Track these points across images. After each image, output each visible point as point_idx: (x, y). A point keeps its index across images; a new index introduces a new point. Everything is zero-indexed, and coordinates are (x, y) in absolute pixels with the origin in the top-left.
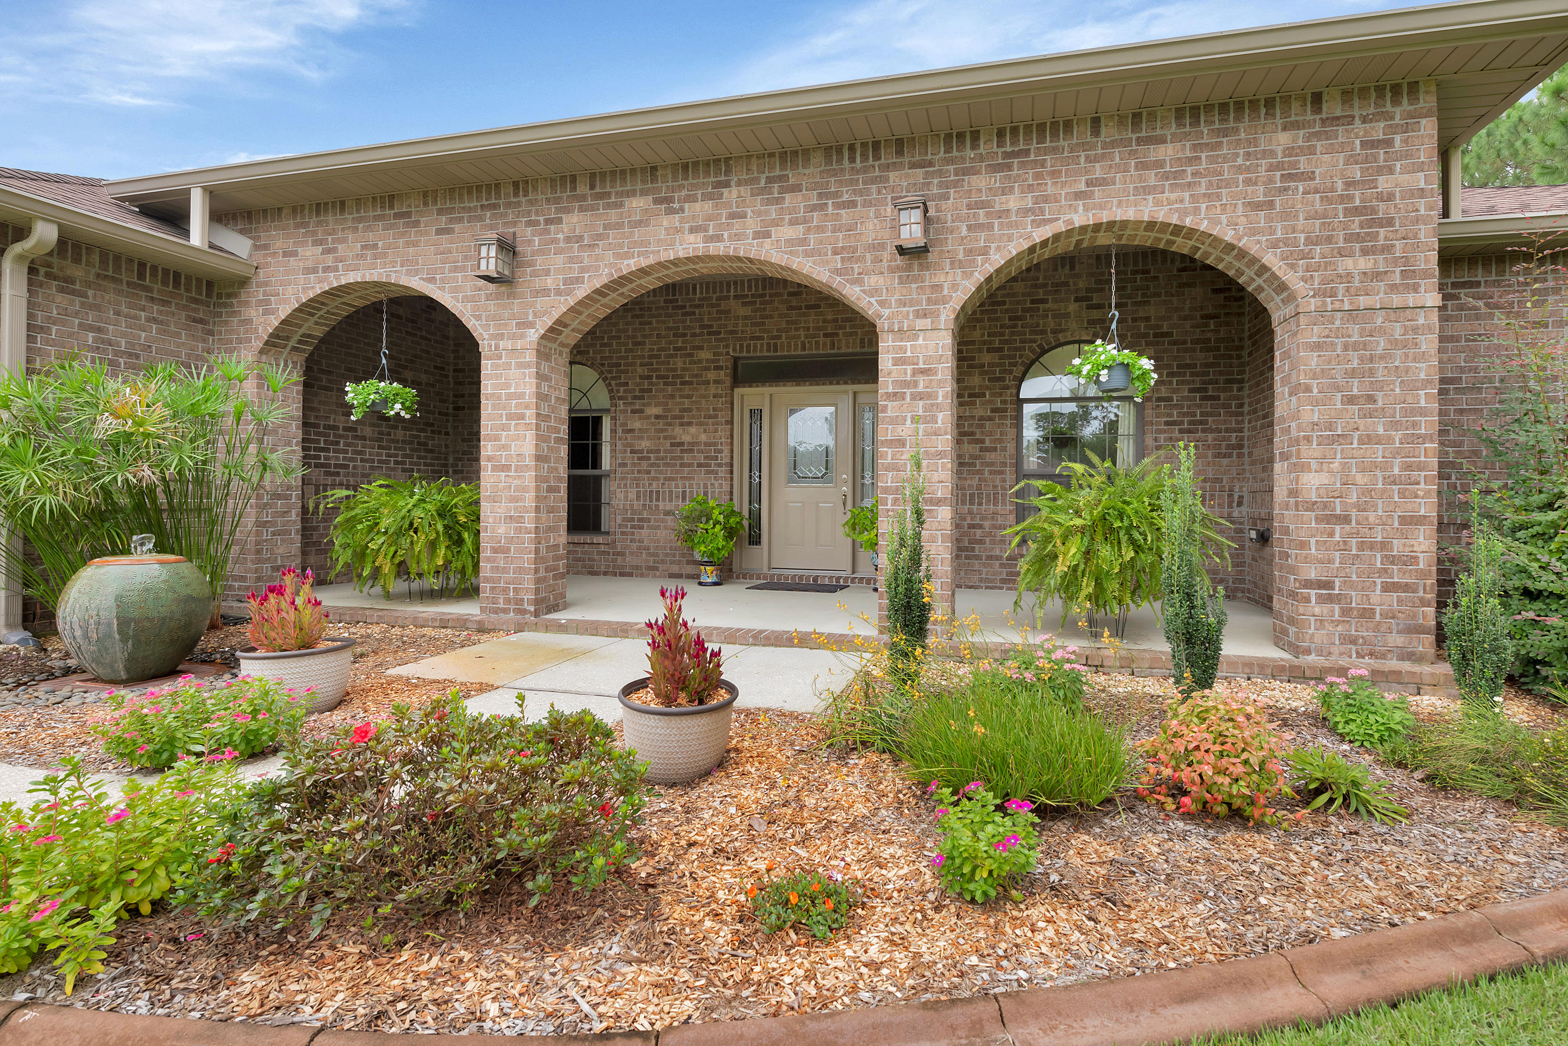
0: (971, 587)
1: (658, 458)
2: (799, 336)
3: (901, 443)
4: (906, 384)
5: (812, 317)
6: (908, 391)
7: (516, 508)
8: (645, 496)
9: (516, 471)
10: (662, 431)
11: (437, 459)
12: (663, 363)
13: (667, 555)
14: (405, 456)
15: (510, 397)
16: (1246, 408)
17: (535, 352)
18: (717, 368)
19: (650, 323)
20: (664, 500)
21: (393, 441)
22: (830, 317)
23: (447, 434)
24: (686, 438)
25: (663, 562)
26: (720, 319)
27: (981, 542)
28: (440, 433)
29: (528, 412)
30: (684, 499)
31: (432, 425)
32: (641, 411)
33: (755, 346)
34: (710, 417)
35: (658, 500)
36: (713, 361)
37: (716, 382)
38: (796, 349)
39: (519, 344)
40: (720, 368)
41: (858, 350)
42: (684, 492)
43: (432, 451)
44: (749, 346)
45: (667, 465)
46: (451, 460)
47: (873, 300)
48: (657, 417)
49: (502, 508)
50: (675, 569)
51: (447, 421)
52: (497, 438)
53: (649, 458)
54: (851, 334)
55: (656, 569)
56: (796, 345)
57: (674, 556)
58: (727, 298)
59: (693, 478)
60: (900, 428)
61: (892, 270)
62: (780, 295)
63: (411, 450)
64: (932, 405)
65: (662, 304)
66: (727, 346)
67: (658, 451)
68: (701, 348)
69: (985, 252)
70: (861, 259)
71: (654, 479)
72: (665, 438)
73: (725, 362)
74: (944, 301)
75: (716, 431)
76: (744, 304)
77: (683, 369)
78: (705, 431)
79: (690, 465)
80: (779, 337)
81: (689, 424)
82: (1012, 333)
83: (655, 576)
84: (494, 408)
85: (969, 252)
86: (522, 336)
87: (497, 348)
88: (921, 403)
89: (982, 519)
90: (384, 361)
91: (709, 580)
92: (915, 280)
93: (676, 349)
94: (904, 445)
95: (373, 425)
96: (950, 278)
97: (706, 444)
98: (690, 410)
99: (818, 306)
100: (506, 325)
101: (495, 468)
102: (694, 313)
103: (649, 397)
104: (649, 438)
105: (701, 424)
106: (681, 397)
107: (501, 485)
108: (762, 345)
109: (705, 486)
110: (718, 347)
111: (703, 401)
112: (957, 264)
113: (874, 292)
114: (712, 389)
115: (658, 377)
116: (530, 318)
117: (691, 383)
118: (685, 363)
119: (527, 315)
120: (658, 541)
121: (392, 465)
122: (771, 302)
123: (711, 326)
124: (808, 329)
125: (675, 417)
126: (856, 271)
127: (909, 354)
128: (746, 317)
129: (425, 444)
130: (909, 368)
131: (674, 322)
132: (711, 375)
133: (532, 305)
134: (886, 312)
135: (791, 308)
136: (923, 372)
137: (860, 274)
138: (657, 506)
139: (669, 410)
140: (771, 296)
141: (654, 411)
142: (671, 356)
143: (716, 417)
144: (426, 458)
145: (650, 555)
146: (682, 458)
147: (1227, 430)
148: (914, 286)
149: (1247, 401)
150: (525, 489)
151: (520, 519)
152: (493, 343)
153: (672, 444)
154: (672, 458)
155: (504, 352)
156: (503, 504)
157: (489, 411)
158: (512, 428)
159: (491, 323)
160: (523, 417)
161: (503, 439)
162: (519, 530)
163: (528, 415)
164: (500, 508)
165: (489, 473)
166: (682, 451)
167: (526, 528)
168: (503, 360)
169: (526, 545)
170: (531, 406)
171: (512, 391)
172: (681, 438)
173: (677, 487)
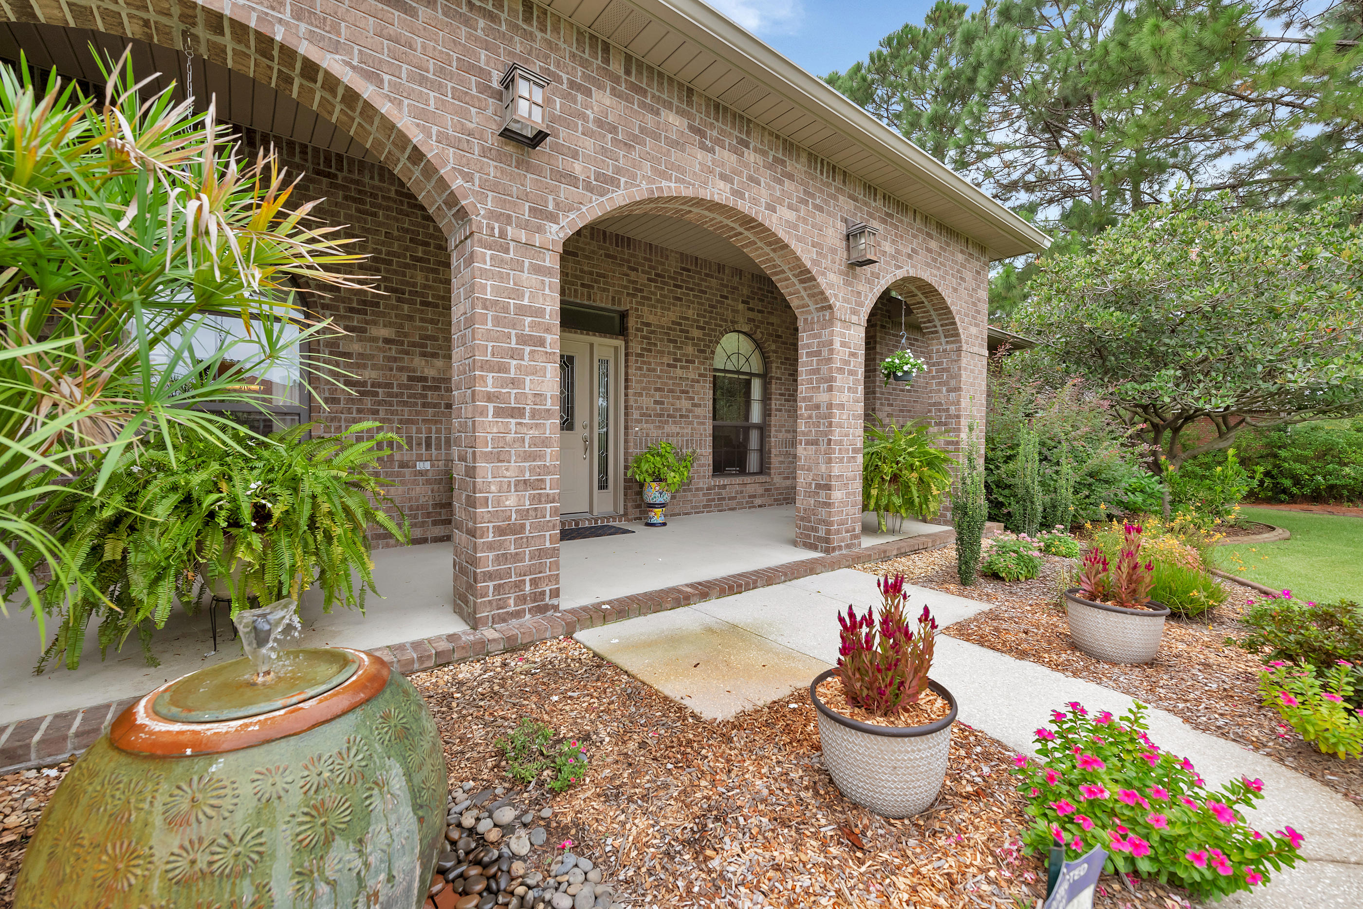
7: (532, 470)
9: (533, 417)
10: (397, 360)
12: (396, 272)
15: (522, 311)
17: (558, 257)
29: (548, 338)
30: (428, 446)
32: (363, 330)
39: (535, 239)
41: (609, 306)
42: (428, 439)
48: (387, 341)
49: (512, 470)
52: (502, 368)
53: (375, 394)
59: (441, 422)
61: (840, 272)
70: (826, 257)
77: (426, 287)
79: (435, 406)
84: (497, 321)
86: (540, 230)
87: (503, 234)
98: (435, 339)
100: (514, 204)
101: (498, 412)
103: (374, 313)
104: (375, 367)
107: (510, 437)
112: (867, 280)
116: (551, 207)
118: (427, 279)
119: (546, 202)
125: (414, 345)
139: (406, 335)
141: (382, 332)
142: (407, 266)
146: (425, 396)
150: (545, 442)
151: (539, 484)
152: (496, 225)
153: (410, 379)
154: (414, 396)
155: (512, 244)
156: (513, 464)
157: (490, 326)
158: (526, 357)
159: (490, 193)
160: (541, 342)
161: (513, 370)
162: (538, 499)
163: (548, 341)
164: (507, 470)
165: (490, 418)
166: (424, 388)
167: (548, 495)
168: (512, 255)
169: (548, 518)
170: (554, 330)
171: (526, 302)
172: (423, 372)
173: (419, 431)
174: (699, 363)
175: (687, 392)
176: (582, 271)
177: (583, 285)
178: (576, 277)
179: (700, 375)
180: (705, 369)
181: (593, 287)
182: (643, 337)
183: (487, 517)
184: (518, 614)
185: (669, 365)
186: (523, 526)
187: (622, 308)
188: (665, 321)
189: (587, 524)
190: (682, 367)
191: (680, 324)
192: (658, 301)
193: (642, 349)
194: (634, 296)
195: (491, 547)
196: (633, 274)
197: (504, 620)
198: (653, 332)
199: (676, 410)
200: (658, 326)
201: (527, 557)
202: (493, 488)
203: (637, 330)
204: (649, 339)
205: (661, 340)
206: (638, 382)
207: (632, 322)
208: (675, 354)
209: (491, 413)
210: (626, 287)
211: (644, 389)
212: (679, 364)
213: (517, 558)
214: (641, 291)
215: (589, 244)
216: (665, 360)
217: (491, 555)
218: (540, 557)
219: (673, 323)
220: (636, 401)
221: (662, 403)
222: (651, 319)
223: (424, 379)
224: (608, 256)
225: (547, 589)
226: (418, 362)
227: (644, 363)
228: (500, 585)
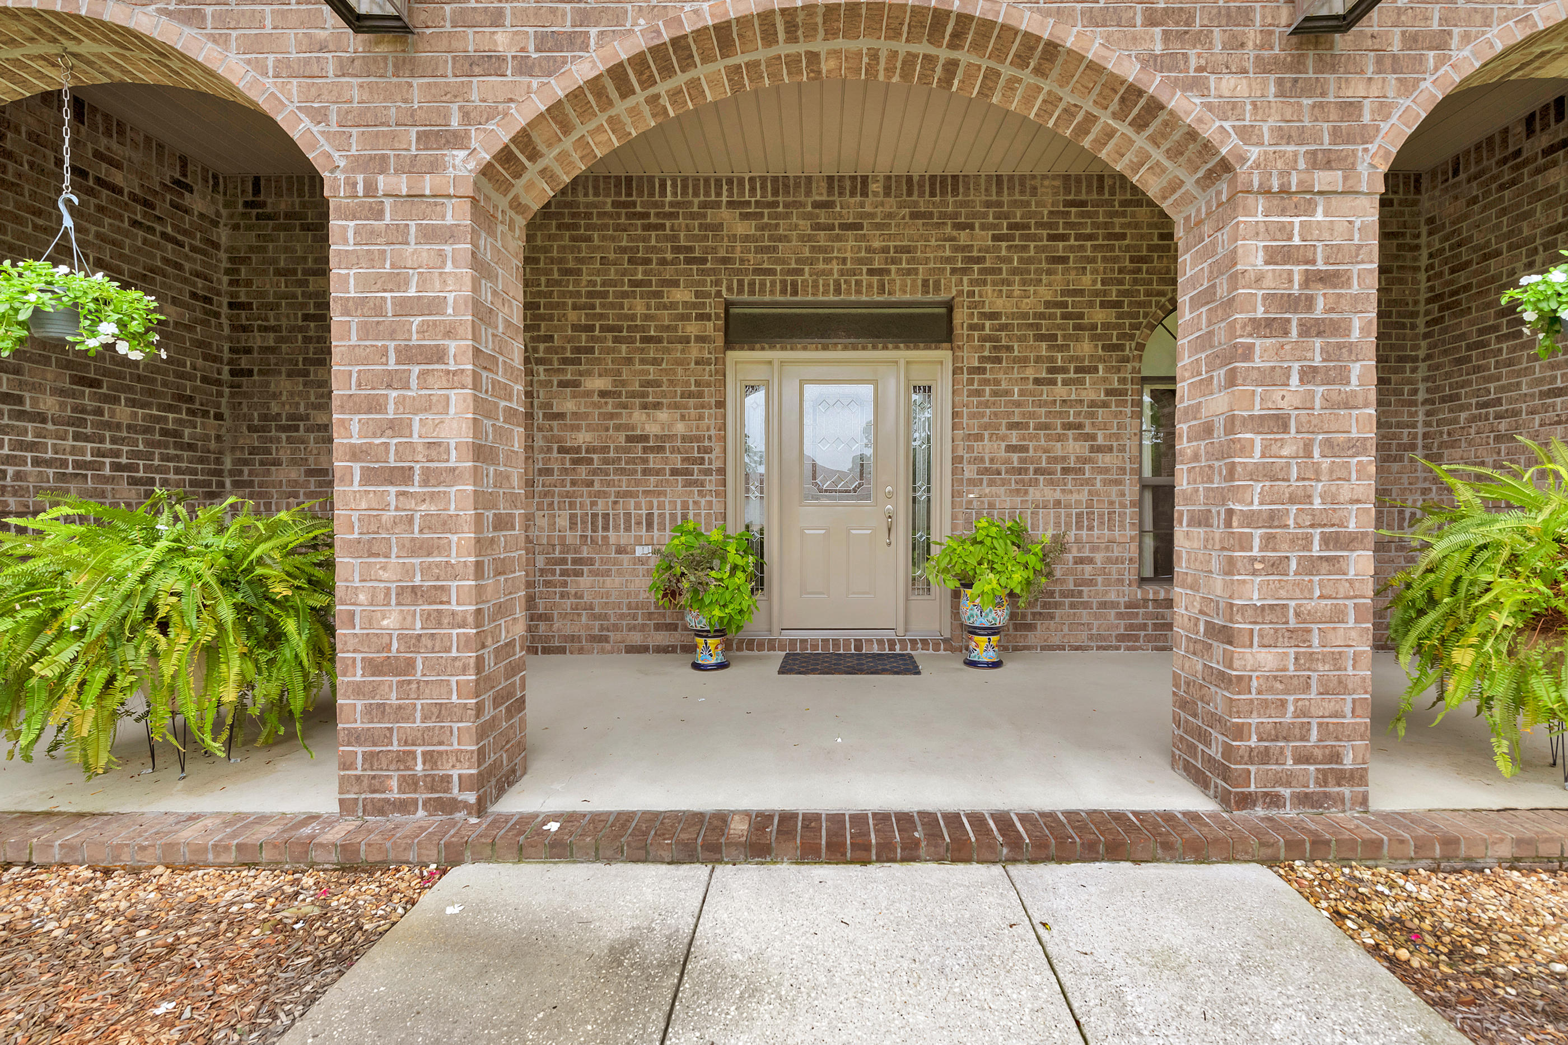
0: (1077, 648)
1: (606, 461)
2: (830, 272)
3: (1280, 422)
4: (1292, 303)
5: (851, 243)
6: (1294, 318)
7: (426, 570)
8: (584, 522)
9: (425, 483)
10: (612, 416)
11: (201, 460)
12: (613, 306)
13: (622, 616)
14: (134, 454)
15: (405, 307)
16: (1421, 396)
17: (467, 205)
18: (701, 317)
19: (589, 239)
20: (617, 528)
21: (108, 425)
22: (876, 244)
23: (219, 417)
24: (652, 429)
25: (616, 628)
26: (706, 238)
27: (1091, 583)
28: (205, 414)
29: (452, 346)
30: (650, 526)
31: (190, 399)
32: (576, 384)
33: (763, 284)
34: (690, 395)
35: (606, 528)
36: (694, 306)
37: (701, 339)
38: (826, 292)
39: (428, 184)
40: (707, 317)
41: (919, 297)
42: (650, 516)
43: (191, 447)
44: (752, 284)
45: (622, 471)
46: (228, 464)
47: (1227, 125)
48: (603, 394)
49: (392, 570)
50: (636, 638)
51: (220, 394)
52: (375, 405)
53: (590, 461)
54: (909, 272)
55: (606, 639)
56: (826, 285)
57: (634, 617)
58: (717, 205)
59: (664, 494)
60: (1277, 393)
61: (1264, 67)
62: (803, 205)
63: (148, 443)
64: (1340, 346)
65: (609, 208)
66: (718, 283)
67: (605, 449)
68: (675, 284)
69: (1440, 42)
70: (1202, 39)
71: (599, 494)
72: (618, 428)
73: (714, 307)
74: (1365, 136)
75: (701, 418)
76: (745, 216)
77: (647, 317)
78: (683, 418)
79: (658, 472)
80: (799, 272)
81: (657, 406)
82: (1135, 281)
83: (603, 651)
84: (365, 331)
85: (1411, 41)
86: (435, 167)
87: (370, 189)
88: (1318, 343)
89: (1093, 550)
90: (68, 222)
91: (713, 661)
92: (1307, 91)
93: (634, 283)
94: (1286, 429)
95: (62, 392)
96: (1375, 91)
97: (684, 439)
98: (657, 384)
99: (859, 227)
100: (394, 136)
101: (370, 477)
102: (663, 227)
103: (589, 362)
104: (590, 428)
105: (676, 406)
106: (643, 361)
107: (387, 515)
108: (773, 283)
109: (685, 506)
110: (703, 283)
111: (680, 370)
112: (1388, 62)
113: (1231, 108)
114: (694, 351)
115: (603, 329)
116: (455, 123)
117: (659, 340)
118: (648, 308)
119: (447, 116)
120: (608, 595)
121: (107, 471)
122: (787, 216)
123: (691, 249)
124: (844, 260)
125: (633, 395)
126: (1193, 63)
127: (1297, 241)
128: (746, 238)
129: (177, 434)
130: (1297, 269)
131: (630, 239)
132: (693, 329)
133: (458, 94)
134: (1254, 153)
135: (818, 227)
136: (1325, 279)
137: (1200, 69)
138: (605, 538)
139: (624, 383)
140: (786, 205)
141: (597, 383)
142: (625, 295)
143: (700, 395)
144: (178, 458)
145: (595, 617)
146: (645, 461)
147: (1399, 425)
148: (1307, 102)
149: (1422, 386)
150: (447, 524)
151: (438, 594)
152: (360, 178)
153: (629, 439)
154: (629, 461)
155: (388, 202)
156: (393, 560)
157: (354, 340)
158: (414, 382)
159: (354, 131)
160: (439, 355)
161: (391, 407)
162: (436, 619)
163: (452, 351)
164: (384, 568)
165: (356, 487)
166: (645, 450)
167: (453, 614)
168: (387, 220)
169: (454, 653)
170: (461, 331)
171: (412, 292)
172: (643, 429)
173: (638, 506)
174: (1108, 369)
175: (1080, 426)
176: (869, 250)
177: (871, 272)
178: (860, 261)
179: (1109, 393)
180: (1122, 381)
181: (888, 272)
182: (983, 339)
183: (352, 643)
184: (404, 807)
185: (1037, 381)
186: (411, 664)
187: (943, 296)
188: (1028, 305)
189: (876, 649)
190: (1065, 383)
191: (1064, 305)
192: (1014, 272)
193: (982, 359)
194: (964, 271)
195: (358, 690)
196: (963, 237)
197: (381, 812)
198: (1003, 327)
199: (1055, 460)
200: (1013, 316)
201: (418, 715)
202: (362, 597)
203: (972, 327)
204: (998, 339)
205: (1021, 339)
206: (972, 416)
207: (961, 317)
208: (1052, 359)
209: (357, 478)
210: (948, 260)
211: (985, 427)
212: (1060, 377)
213: (401, 713)
214: (979, 260)
215: (882, 204)
216: (1030, 373)
217: (359, 704)
218: (440, 718)
219: (1048, 304)
220: (970, 449)
221: (1024, 449)
222: (1000, 304)
223: (645, 438)
224: (914, 216)
225: (455, 773)
226: (638, 416)
227: (986, 382)
228: (372, 754)
